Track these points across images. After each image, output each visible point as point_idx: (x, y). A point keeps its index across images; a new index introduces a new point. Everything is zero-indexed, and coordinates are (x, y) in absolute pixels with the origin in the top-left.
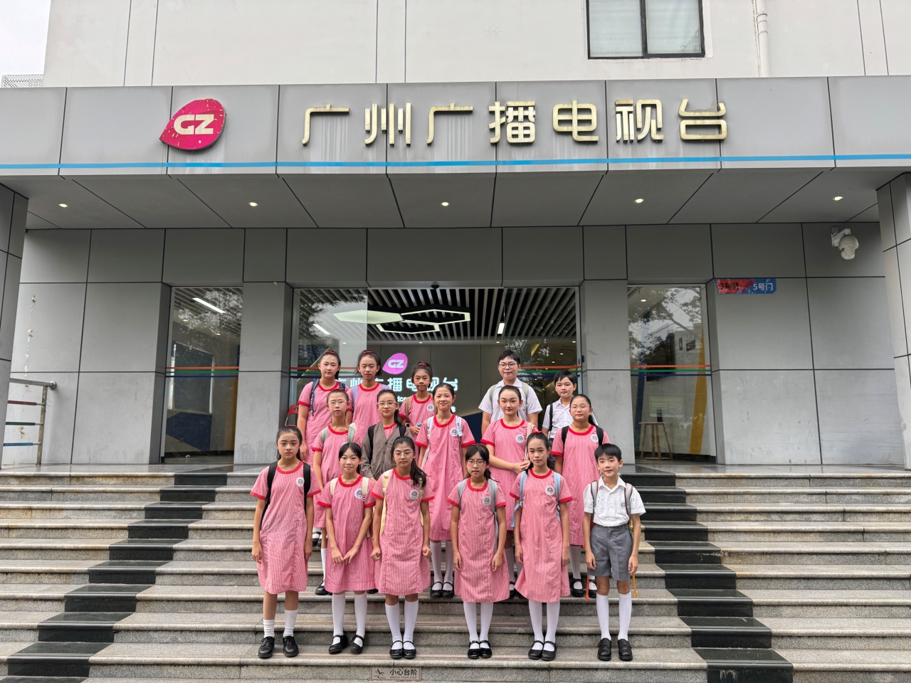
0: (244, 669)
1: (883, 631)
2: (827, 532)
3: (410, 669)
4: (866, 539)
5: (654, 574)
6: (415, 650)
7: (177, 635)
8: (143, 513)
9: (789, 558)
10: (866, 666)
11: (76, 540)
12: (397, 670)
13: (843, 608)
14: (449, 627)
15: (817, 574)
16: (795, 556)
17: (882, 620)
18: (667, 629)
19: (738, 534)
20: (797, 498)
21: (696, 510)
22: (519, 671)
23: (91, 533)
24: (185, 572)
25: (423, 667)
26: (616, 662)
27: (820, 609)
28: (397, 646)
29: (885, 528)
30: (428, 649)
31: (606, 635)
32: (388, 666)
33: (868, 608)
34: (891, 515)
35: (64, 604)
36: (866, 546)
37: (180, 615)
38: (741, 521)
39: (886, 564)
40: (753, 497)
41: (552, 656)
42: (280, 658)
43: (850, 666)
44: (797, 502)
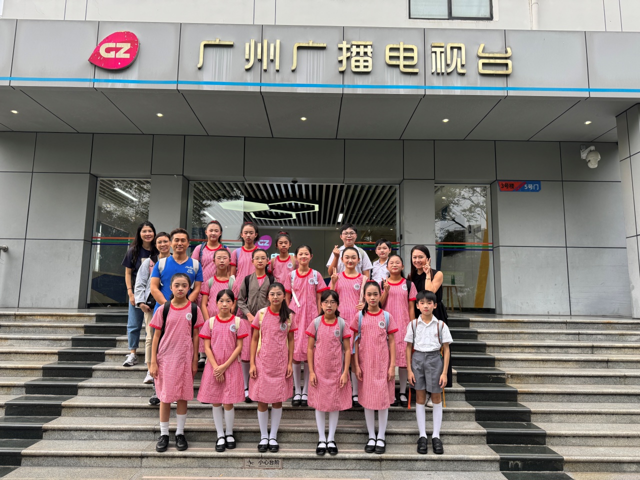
0: (144, 460)
1: (628, 433)
2: (581, 361)
3: (274, 460)
4: (610, 366)
5: (457, 390)
6: (278, 445)
7: (93, 434)
8: (71, 342)
9: (555, 379)
10: (617, 458)
11: (17, 362)
12: (264, 460)
13: (597, 415)
14: (304, 428)
15: (576, 391)
16: (559, 378)
17: (625, 425)
18: (468, 430)
19: (517, 362)
20: (558, 337)
21: (486, 344)
22: (358, 462)
23: (29, 357)
24: (101, 386)
25: (284, 459)
26: (431, 455)
27: (580, 416)
28: (264, 442)
29: (623, 358)
30: (288, 445)
31: (423, 434)
32: (257, 458)
33: (615, 416)
34: (626, 350)
35: (4, 409)
36: (610, 371)
37: (96, 418)
38: (518, 353)
39: (625, 384)
40: (527, 336)
41: (382, 450)
42: (173, 451)
43: (606, 458)
44: (558, 340)
